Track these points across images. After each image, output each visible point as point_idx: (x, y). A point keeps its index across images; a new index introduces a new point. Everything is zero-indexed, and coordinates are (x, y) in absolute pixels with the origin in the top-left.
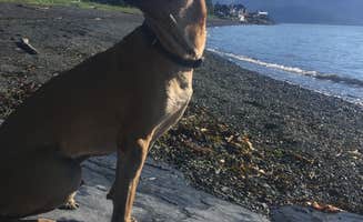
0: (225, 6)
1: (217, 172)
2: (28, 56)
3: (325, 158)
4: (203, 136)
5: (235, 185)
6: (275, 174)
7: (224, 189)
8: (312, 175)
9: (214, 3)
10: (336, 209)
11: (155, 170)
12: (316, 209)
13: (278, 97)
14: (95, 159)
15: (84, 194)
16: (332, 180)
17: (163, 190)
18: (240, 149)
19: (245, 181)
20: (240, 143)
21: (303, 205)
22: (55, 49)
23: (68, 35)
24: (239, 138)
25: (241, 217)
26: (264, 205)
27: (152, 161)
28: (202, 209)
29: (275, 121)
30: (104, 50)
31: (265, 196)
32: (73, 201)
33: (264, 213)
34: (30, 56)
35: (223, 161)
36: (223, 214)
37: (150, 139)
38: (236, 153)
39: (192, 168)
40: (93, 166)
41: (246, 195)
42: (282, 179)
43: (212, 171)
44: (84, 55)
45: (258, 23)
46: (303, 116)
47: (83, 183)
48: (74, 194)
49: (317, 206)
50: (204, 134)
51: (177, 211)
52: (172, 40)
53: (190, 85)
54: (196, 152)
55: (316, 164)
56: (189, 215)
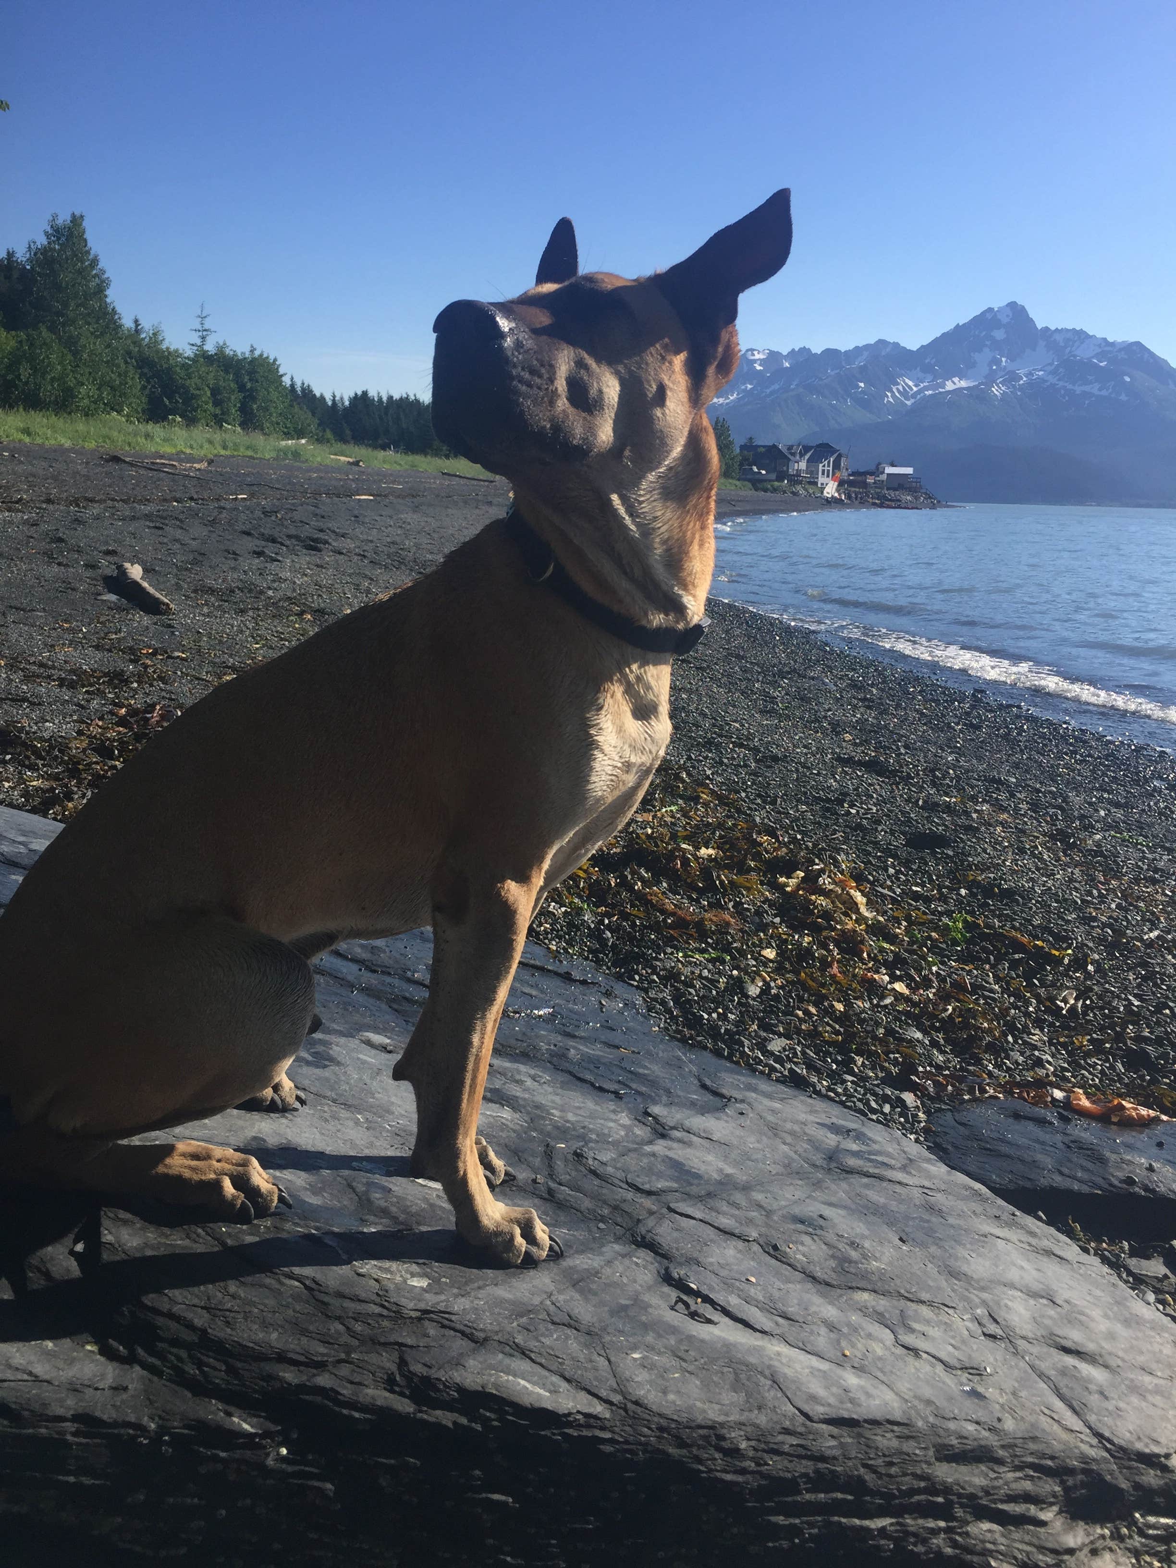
0: (773, 450)
1: (754, 990)
2: (141, 619)
3: (1111, 947)
4: (706, 872)
5: (814, 1034)
6: (944, 997)
7: (777, 1045)
8: (1067, 1000)
9: (738, 440)
10: (1144, 1111)
11: (549, 984)
12: (1083, 1113)
13: (950, 744)
14: (356, 947)
15: (322, 1060)
16: (1133, 1017)
17: (576, 1051)
18: (827, 915)
19: (842, 1018)
20: (826, 894)
21: (1039, 1101)
22: (226, 595)
23: (270, 550)
24: (825, 881)
25: (832, 1140)
26: (909, 1098)
27: (540, 958)
28: (703, 1110)
29: (939, 825)
30: (384, 596)
31: (909, 1068)
32: (287, 1084)
33: (909, 1125)
34: (147, 620)
35: (770, 954)
36: (774, 1130)
37: (538, 880)
38: (815, 930)
39: (671, 976)
40: (349, 970)
41: (847, 1065)
42: (966, 1014)
43: (737, 986)
44: (319, 612)
45: (884, 502)
46: (1035, 806)
47: (316, 1025)
48: (288, 1063)
49: (1085, 1103)
50: (707, 868)
51: (625, 1119)
52: (608, 569)
53: (664, 708)
54: (681, 924)
55: (1079, 963)
56: (661, 1132)
